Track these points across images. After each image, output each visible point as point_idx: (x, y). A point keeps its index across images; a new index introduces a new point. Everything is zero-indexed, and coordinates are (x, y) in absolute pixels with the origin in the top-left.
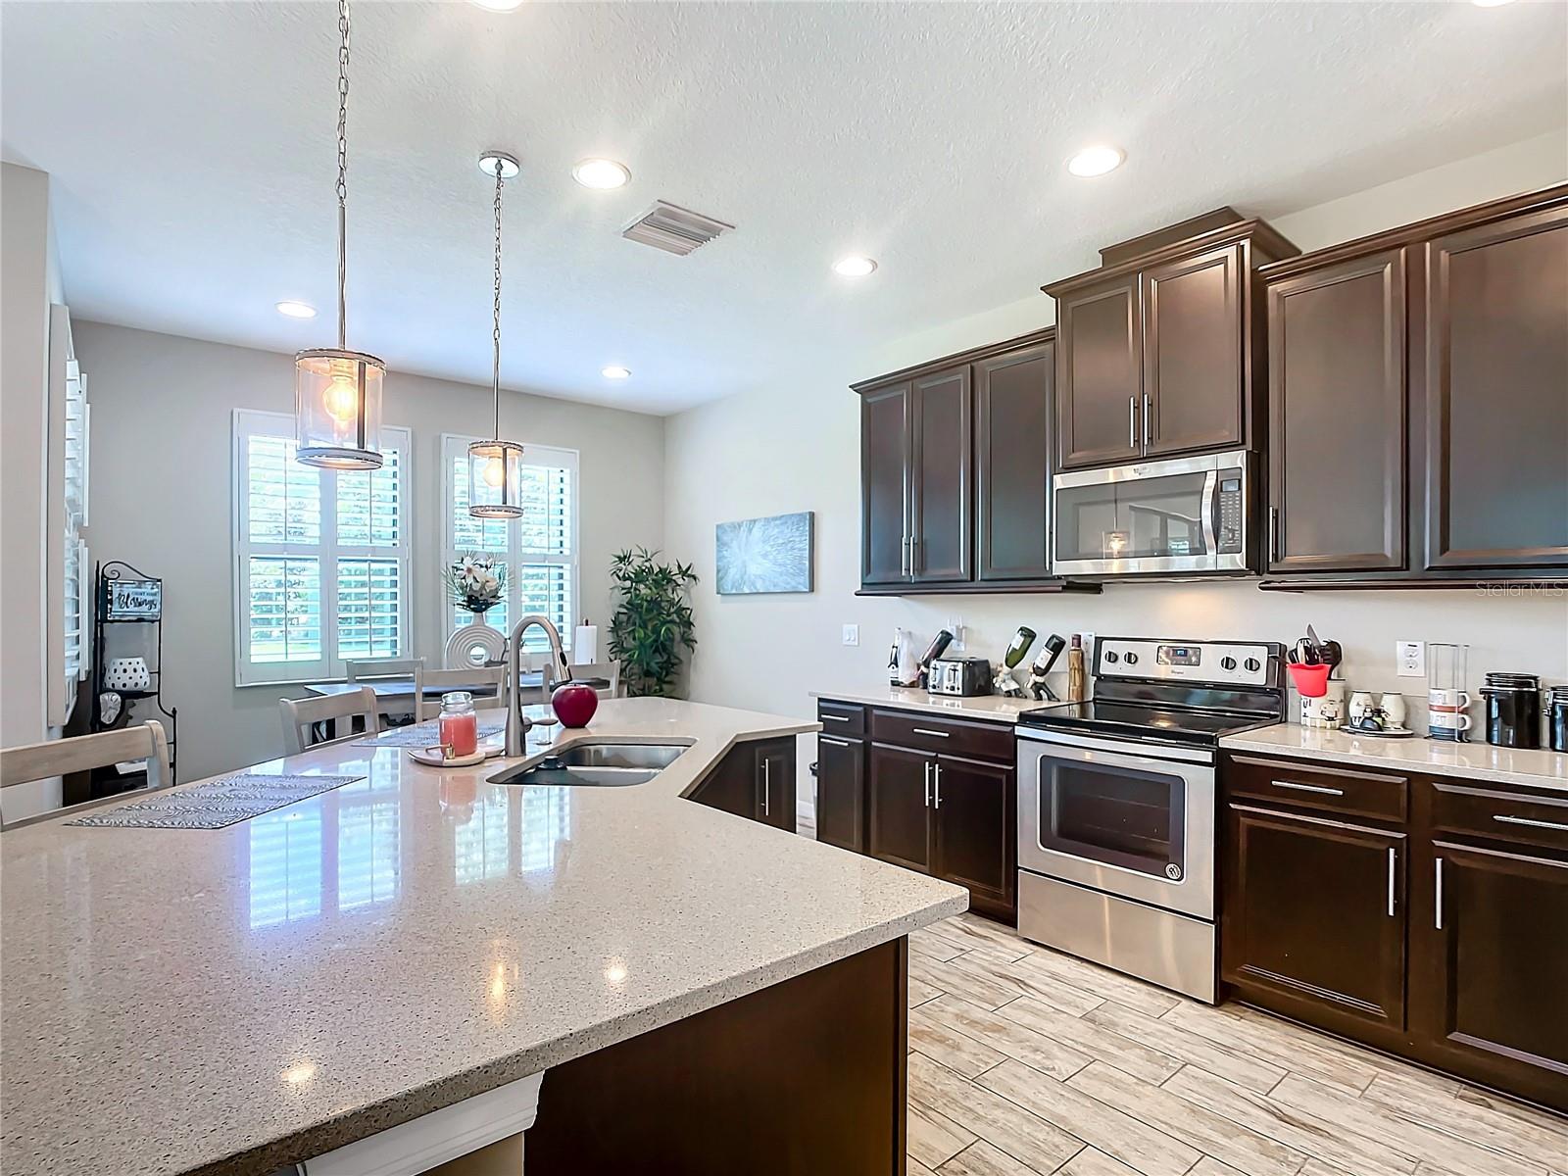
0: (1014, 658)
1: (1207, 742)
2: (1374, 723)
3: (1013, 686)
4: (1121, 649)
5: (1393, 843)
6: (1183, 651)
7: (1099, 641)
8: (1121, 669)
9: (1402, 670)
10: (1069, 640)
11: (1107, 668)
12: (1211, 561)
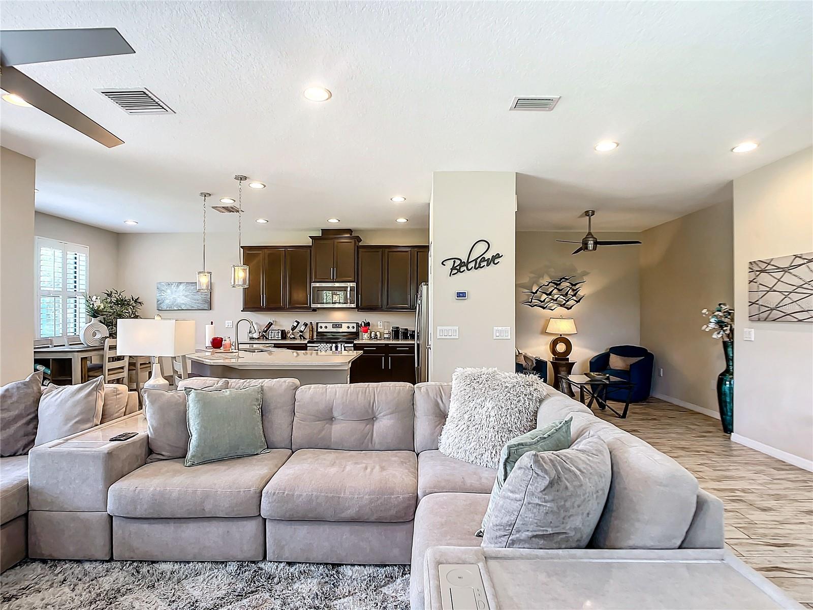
0: (294, 328)
1: (352, 343)
2: (376, 338)
3: (293, 336)
4: (323, 325)
5: (383, 356)
6: (337, 325)
7: (317, 323)
8: (323, 330)
9: (379, 327)
10: (309, 324)
11: (320, 330)
12: (348, 305)
